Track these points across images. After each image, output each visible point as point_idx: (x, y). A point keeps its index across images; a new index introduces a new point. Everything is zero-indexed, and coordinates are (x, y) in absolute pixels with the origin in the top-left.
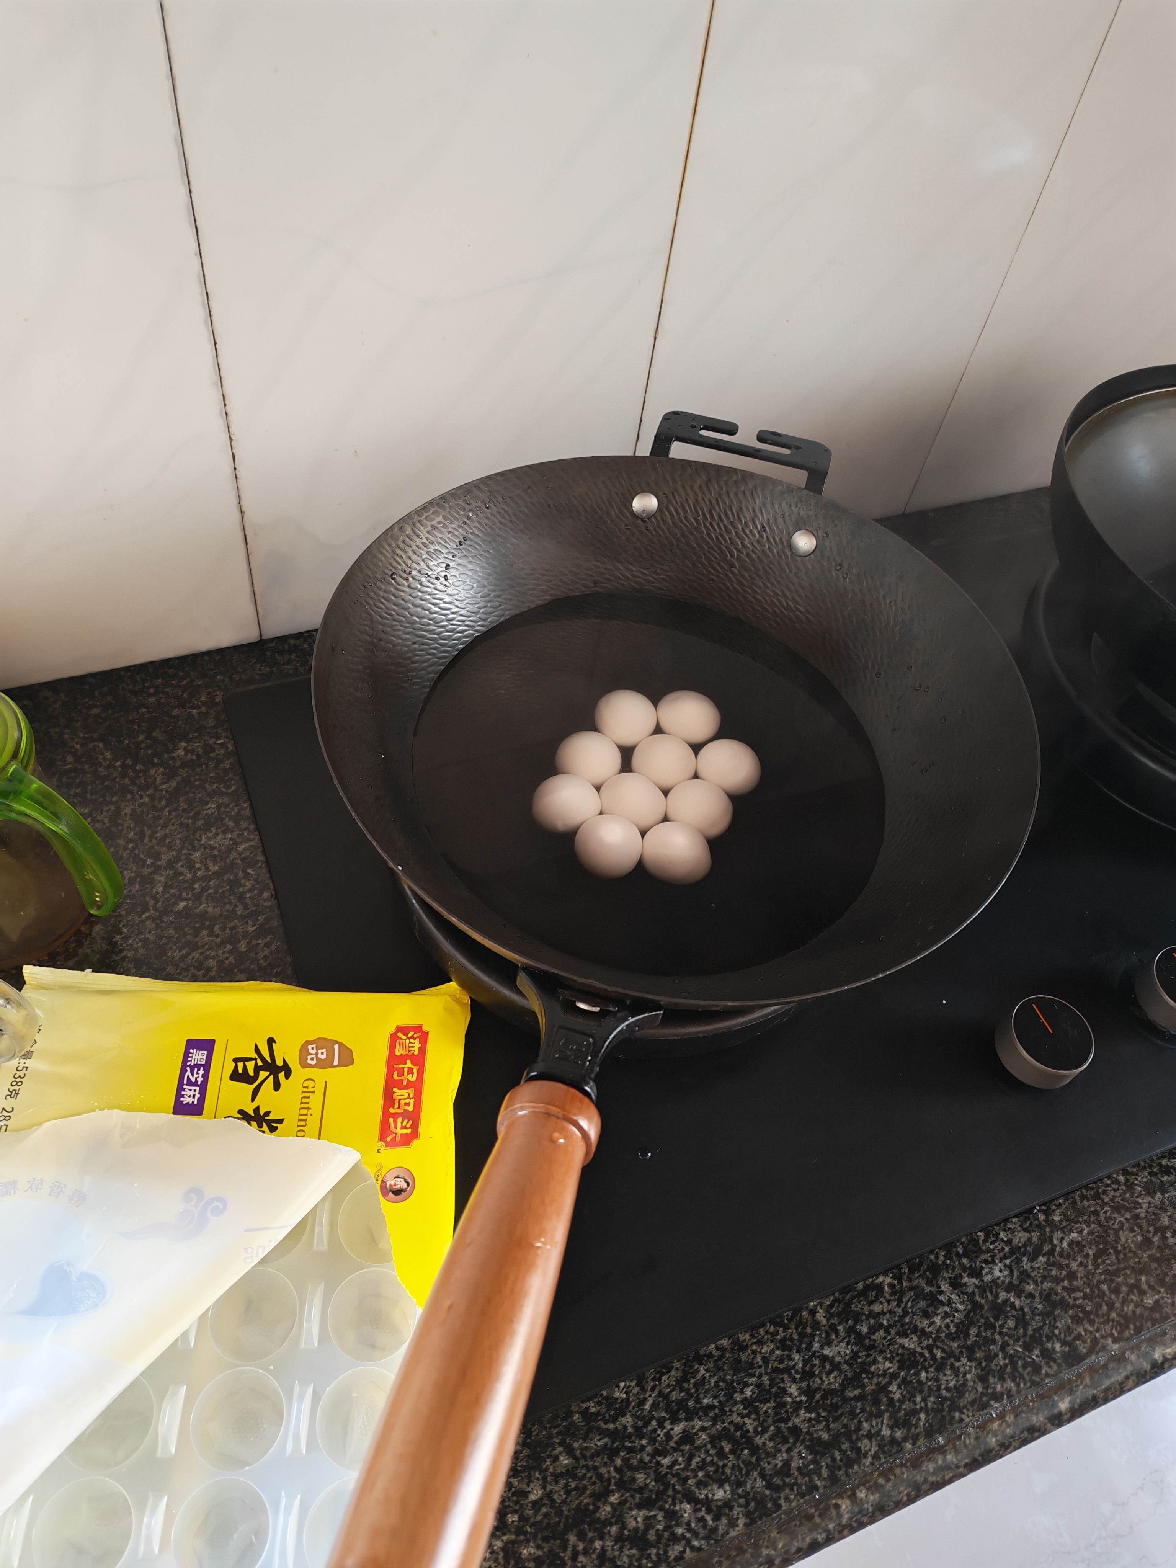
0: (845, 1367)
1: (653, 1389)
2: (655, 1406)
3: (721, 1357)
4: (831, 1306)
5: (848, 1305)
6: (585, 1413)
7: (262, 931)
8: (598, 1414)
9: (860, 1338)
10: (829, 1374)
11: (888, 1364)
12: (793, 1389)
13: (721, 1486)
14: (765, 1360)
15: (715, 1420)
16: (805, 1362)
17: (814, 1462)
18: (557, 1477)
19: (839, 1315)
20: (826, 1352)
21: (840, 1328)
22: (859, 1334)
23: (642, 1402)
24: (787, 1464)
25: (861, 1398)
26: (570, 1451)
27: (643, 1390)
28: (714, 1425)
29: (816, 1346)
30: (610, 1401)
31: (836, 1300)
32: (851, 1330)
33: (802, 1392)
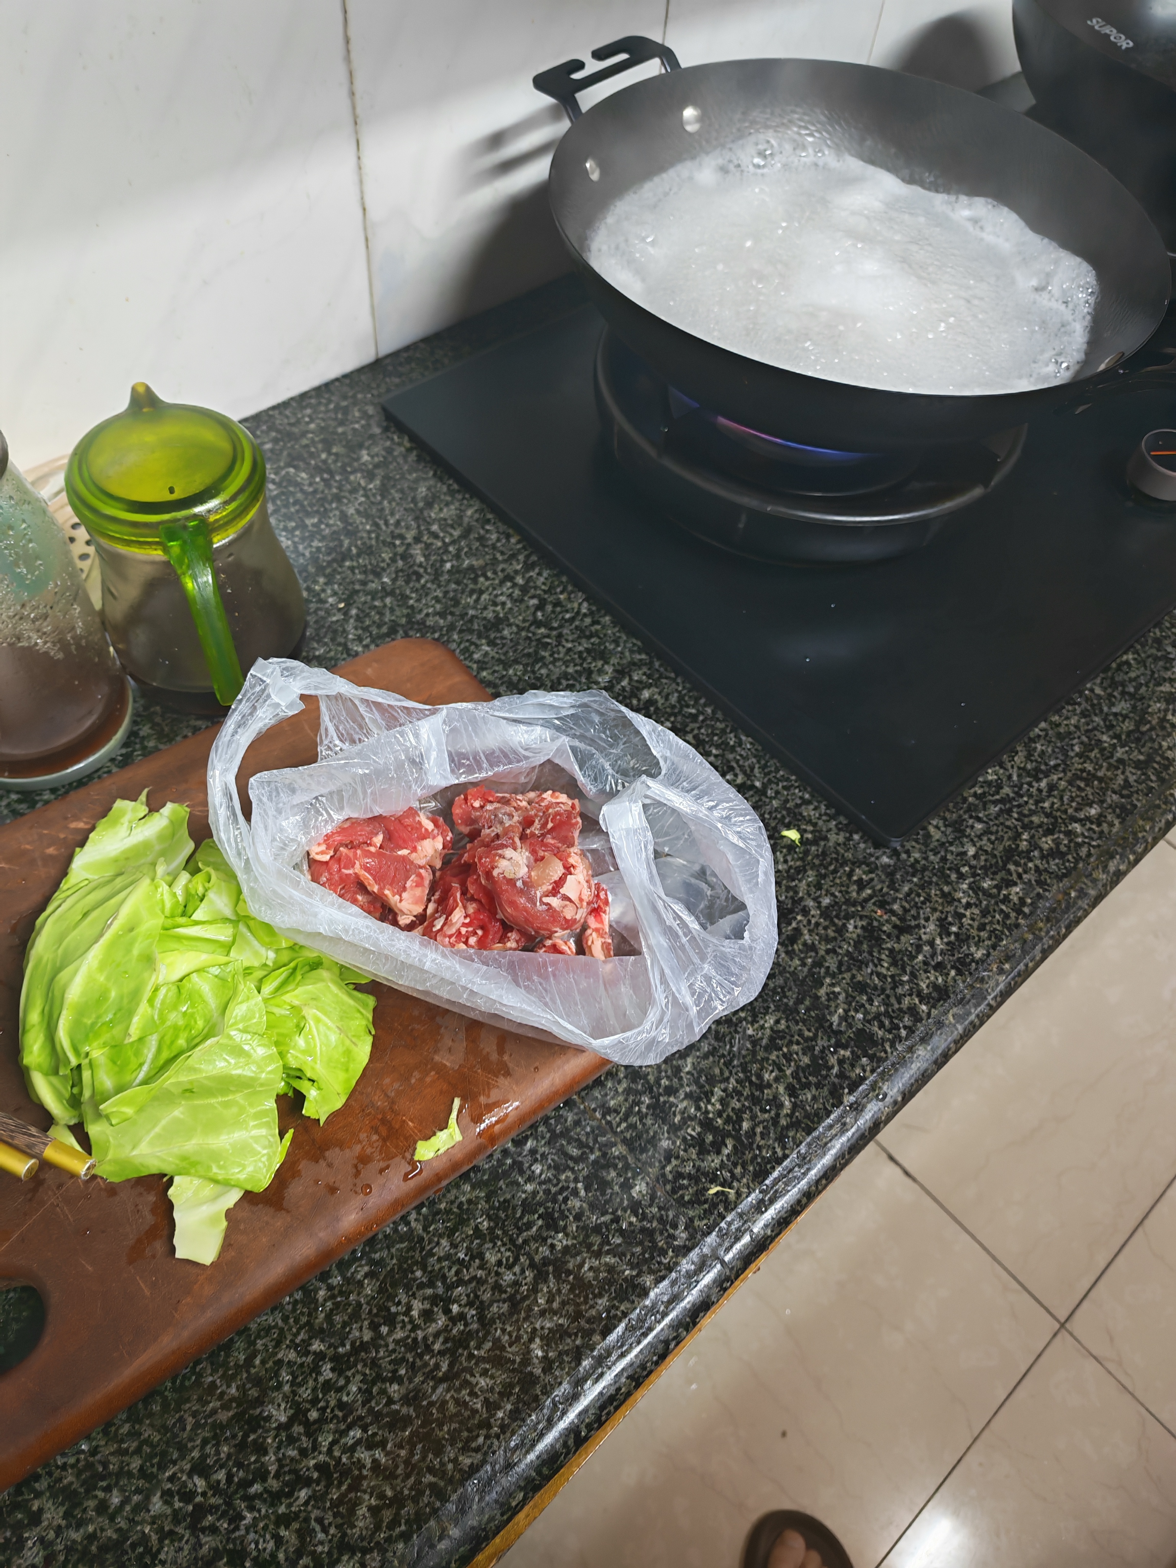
0: (1131, 715)
1: (1012, 767)
2: (1019, 776)
3: (1047, 735)
4: (1102, 683)
5: (1112, 678)
6: (975, 795)
8: (984, 793)
9: (1132, 696)
10: (1123, 722)
11: (1158, 705)
12: (1105, 738)
13: (1091, 807)
14: (1076, 727)
15: (1064, 771)
16: (1104, 720)
17: (1144, 774)
18: (980, 837)
19: (1110, 686)
20: (1114, 710)
21: (1115, 694)
22: (1129, 693)
23: (1010, 777)
24: (1126, 780)
25: (1152, 728)
28: (1065, 774)
30: (989, 784)
32: (1123, 693)
33: (1112, 738)
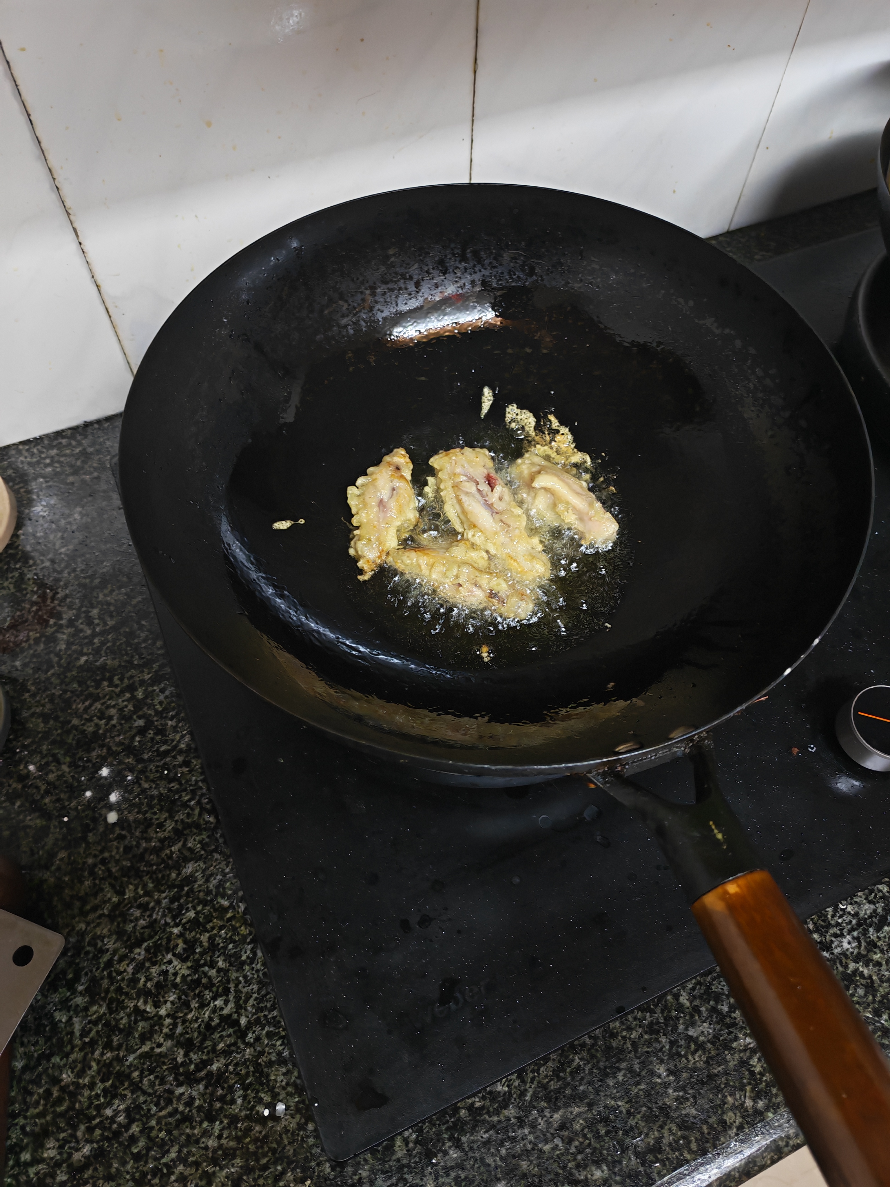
0: (709, 1046)
1: (533, 1079)
2: (535, 1097)
3: (593, 1045)
4: (693, 989)
5: (709, 988)
6: (471, 1108)
7: (156, 679)
8: (483, 1107)
9: (722, 1017)
10: (693, 1053)
11: (748, 1040)
12: (662, 1070)
13: (599, 1167)
14: (634, 1044)
15: (590, 1105)
16: (672, 1043)
17: (683, 1137)
18: (447, 1170)
19: (701, 997)
20: (691, 1032)
21: (703, 1009)
22: (719, 1013)
23: (523, 1094)
24: (659, 1140)
25: (726, 1073)
26: (458, 1145)
27: (524, 1082)
28: (590, 1110)
29: (681, 1027)
30: (493, 1096)
31: (699, 983)
